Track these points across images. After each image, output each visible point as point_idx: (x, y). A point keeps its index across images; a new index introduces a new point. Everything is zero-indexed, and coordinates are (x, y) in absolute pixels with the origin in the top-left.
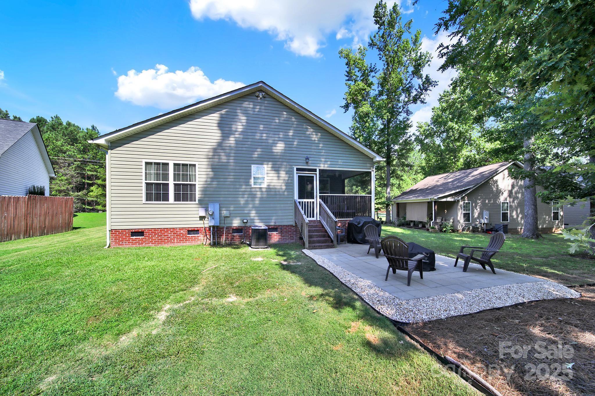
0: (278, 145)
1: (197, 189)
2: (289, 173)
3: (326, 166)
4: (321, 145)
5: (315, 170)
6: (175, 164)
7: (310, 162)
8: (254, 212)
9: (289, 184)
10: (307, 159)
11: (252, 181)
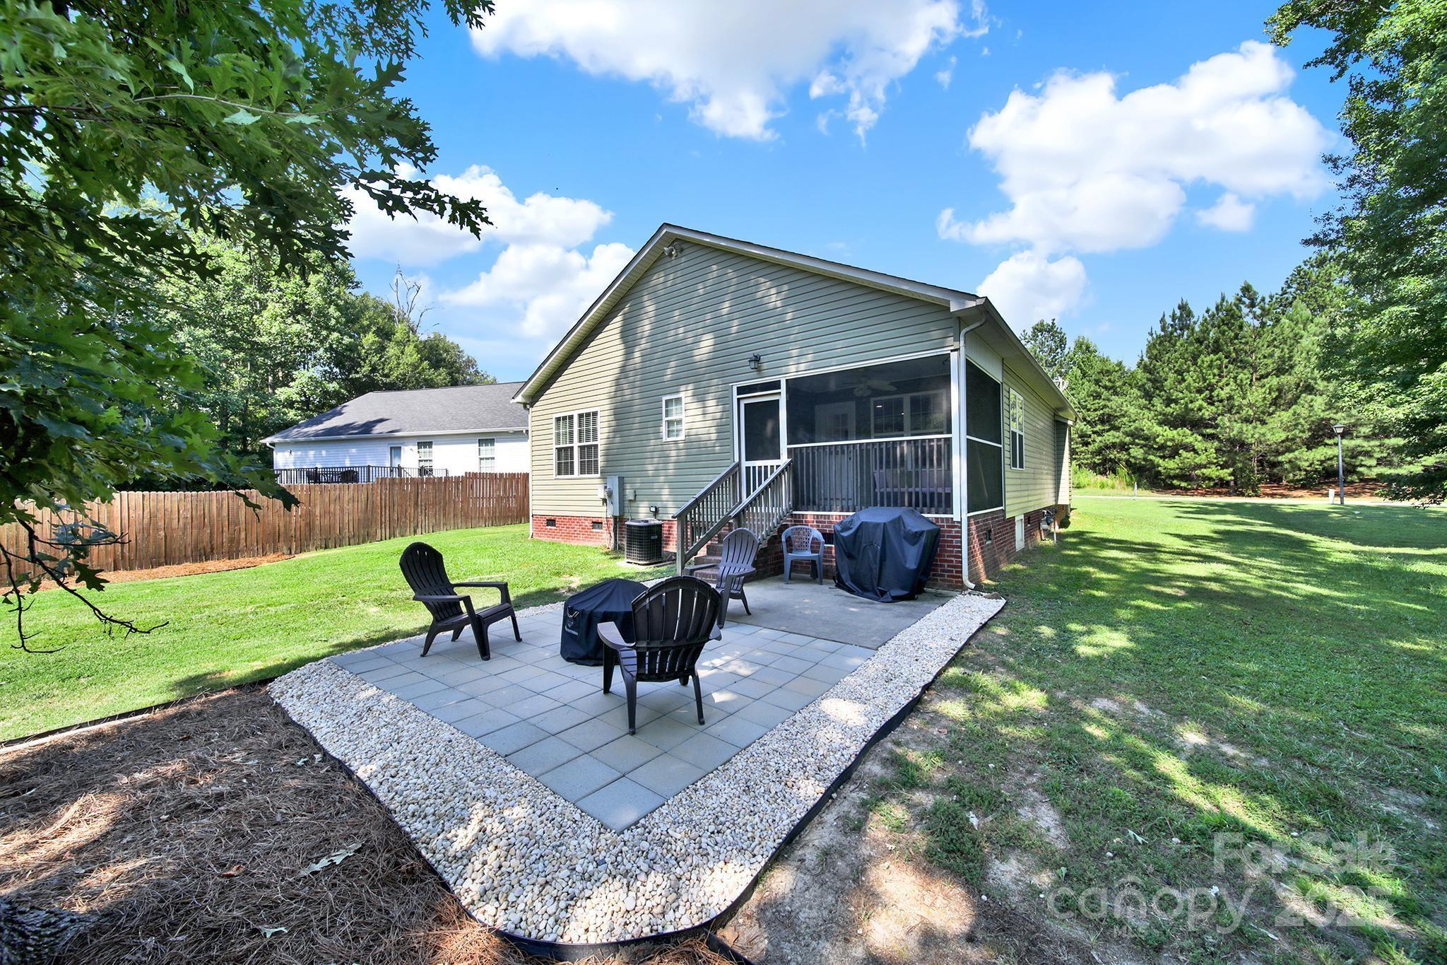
0: (702, 344)
1: (600, 453)
2: (723, 400)
3: (802, 367)
4: (789, 316)
5: (776, 385)
6: (581, 416)
7: (765, 366)
8: (666, 491)
9: (723, 429)
10: (757, 359)
11: (664, 429)
